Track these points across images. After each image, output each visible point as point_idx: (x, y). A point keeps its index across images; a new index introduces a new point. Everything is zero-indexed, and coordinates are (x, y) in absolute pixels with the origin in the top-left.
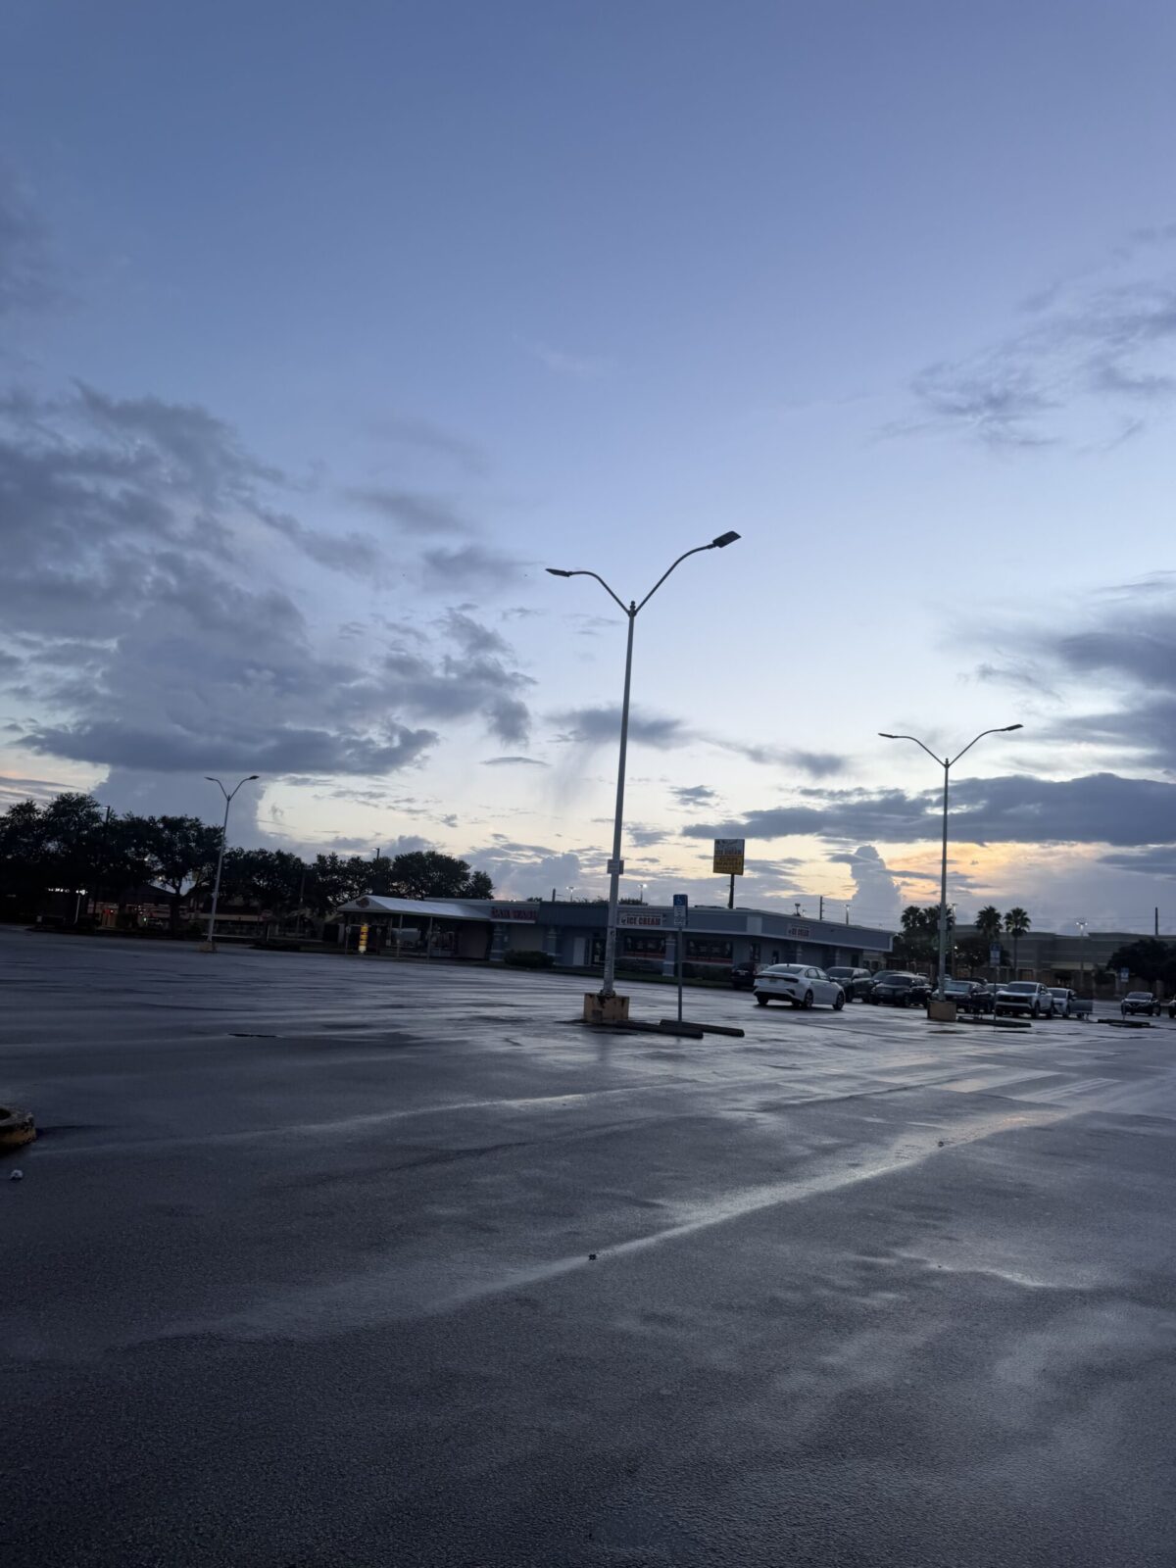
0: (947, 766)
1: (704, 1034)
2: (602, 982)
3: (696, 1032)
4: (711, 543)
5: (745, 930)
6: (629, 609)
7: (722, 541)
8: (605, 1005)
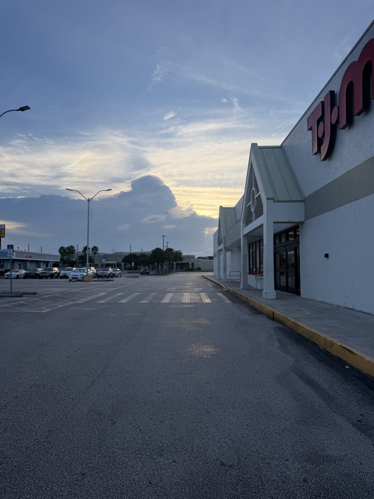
1: (23, 295)
4: (19, 109)
7: (22, 109)
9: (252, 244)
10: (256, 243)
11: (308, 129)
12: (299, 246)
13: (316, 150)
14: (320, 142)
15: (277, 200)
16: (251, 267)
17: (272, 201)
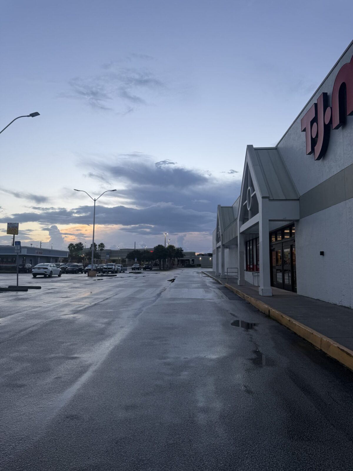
0: (95, 201)
1: (28, 289)
3: (25, 289)
4: (29, 115)
9: (249, 241)
10: (253, 240)
11: (302, 130)
12: (295, 244)
13: (310, 150)
14: (314, 142)
15: (272, 199)
16: (248, 264)
17: (267, 199)
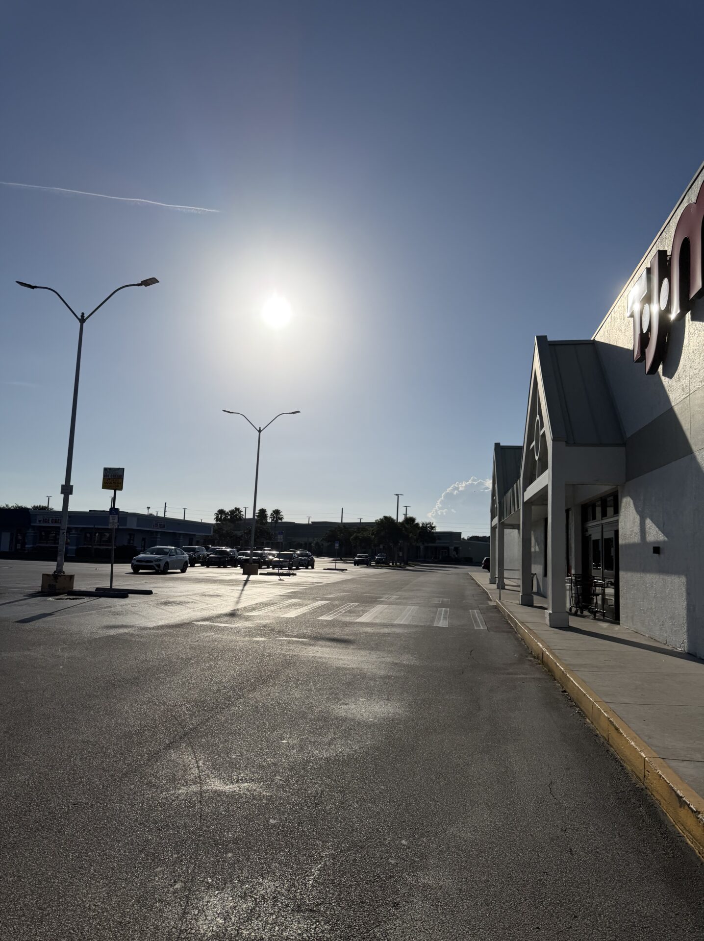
0: (260, 431)
1: (129, 595)
2: (55, 563)
3: (123, 594)
4: (140, 283)
5: (126, 525)
6: (80, 317)
7: (147, 283)
8: (58, 580)
11: (629, 315)
12: (618, 528)
13: (639, 354)
15: (573, 443)
17: (563, 444)
